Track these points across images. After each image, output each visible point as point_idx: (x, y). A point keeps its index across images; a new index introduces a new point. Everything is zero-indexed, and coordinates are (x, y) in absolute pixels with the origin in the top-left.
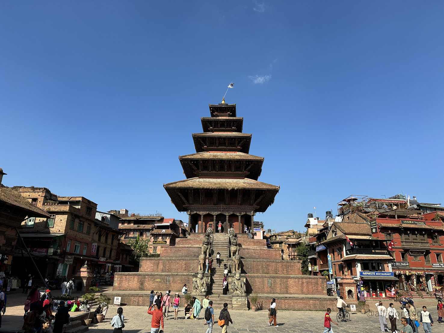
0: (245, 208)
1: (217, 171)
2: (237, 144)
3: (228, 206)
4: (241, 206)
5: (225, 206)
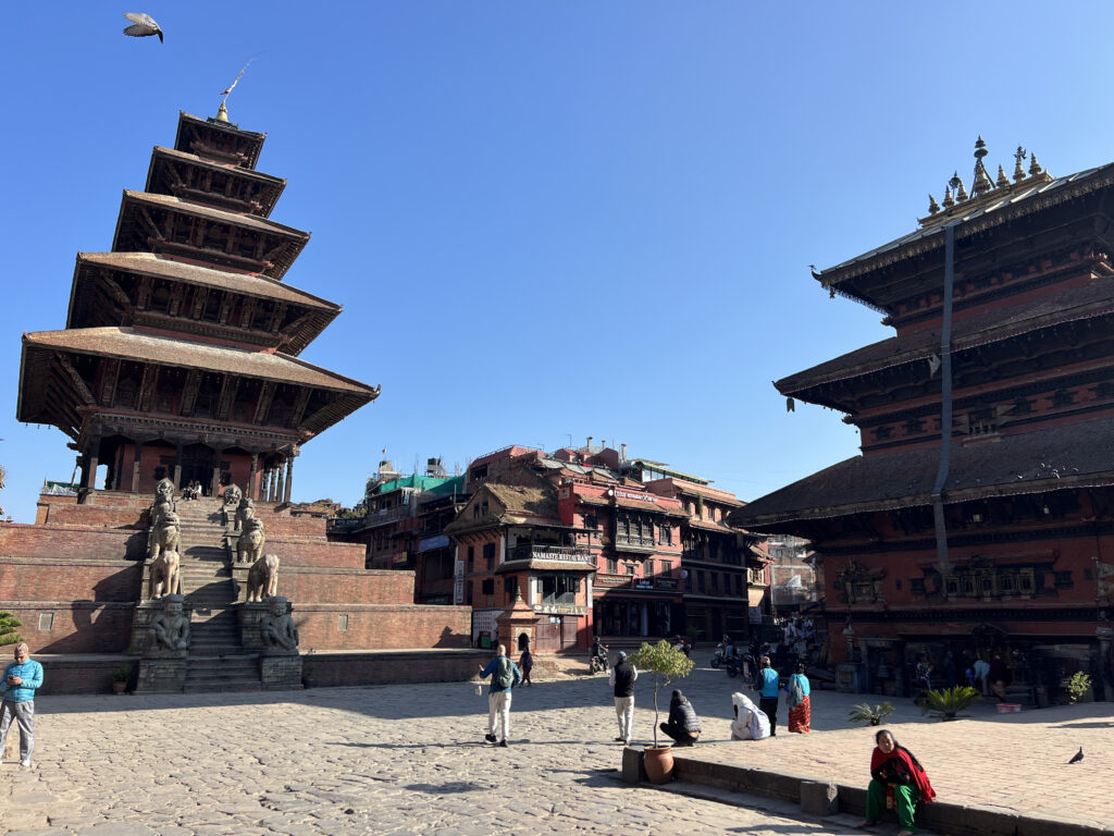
0: (274, 434)
3: (226, 424)
4: (262, 428)
5: (215, 424)
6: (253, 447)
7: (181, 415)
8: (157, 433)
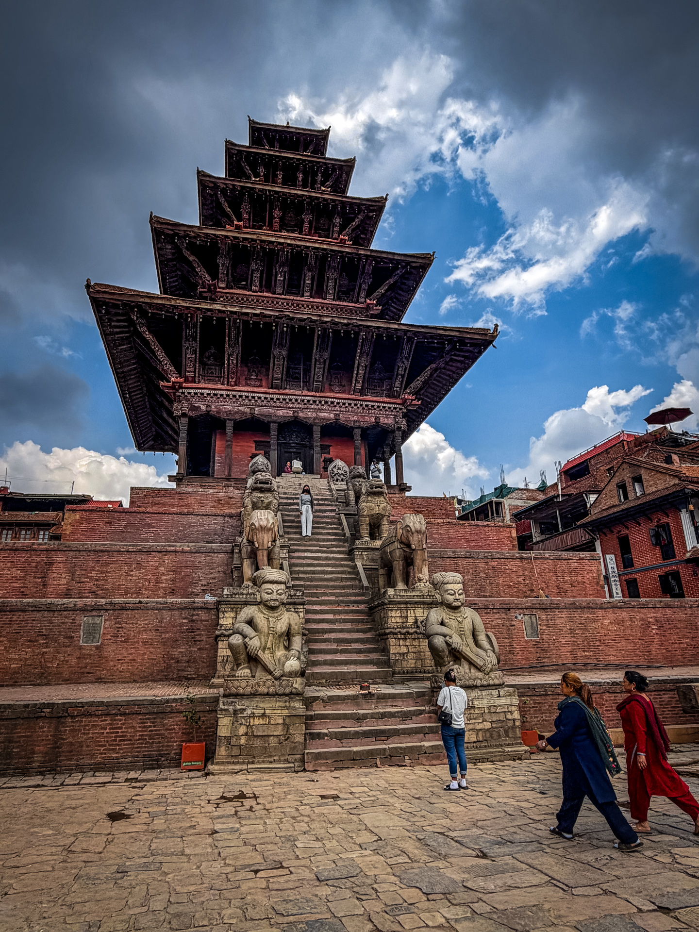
0: (376, 404)
1: (279, 294)
2: (337, 229)
3: (321, 394)
5: (308, 395)
6: (355, 421)
7: (272, 387)
8: (247, 411)
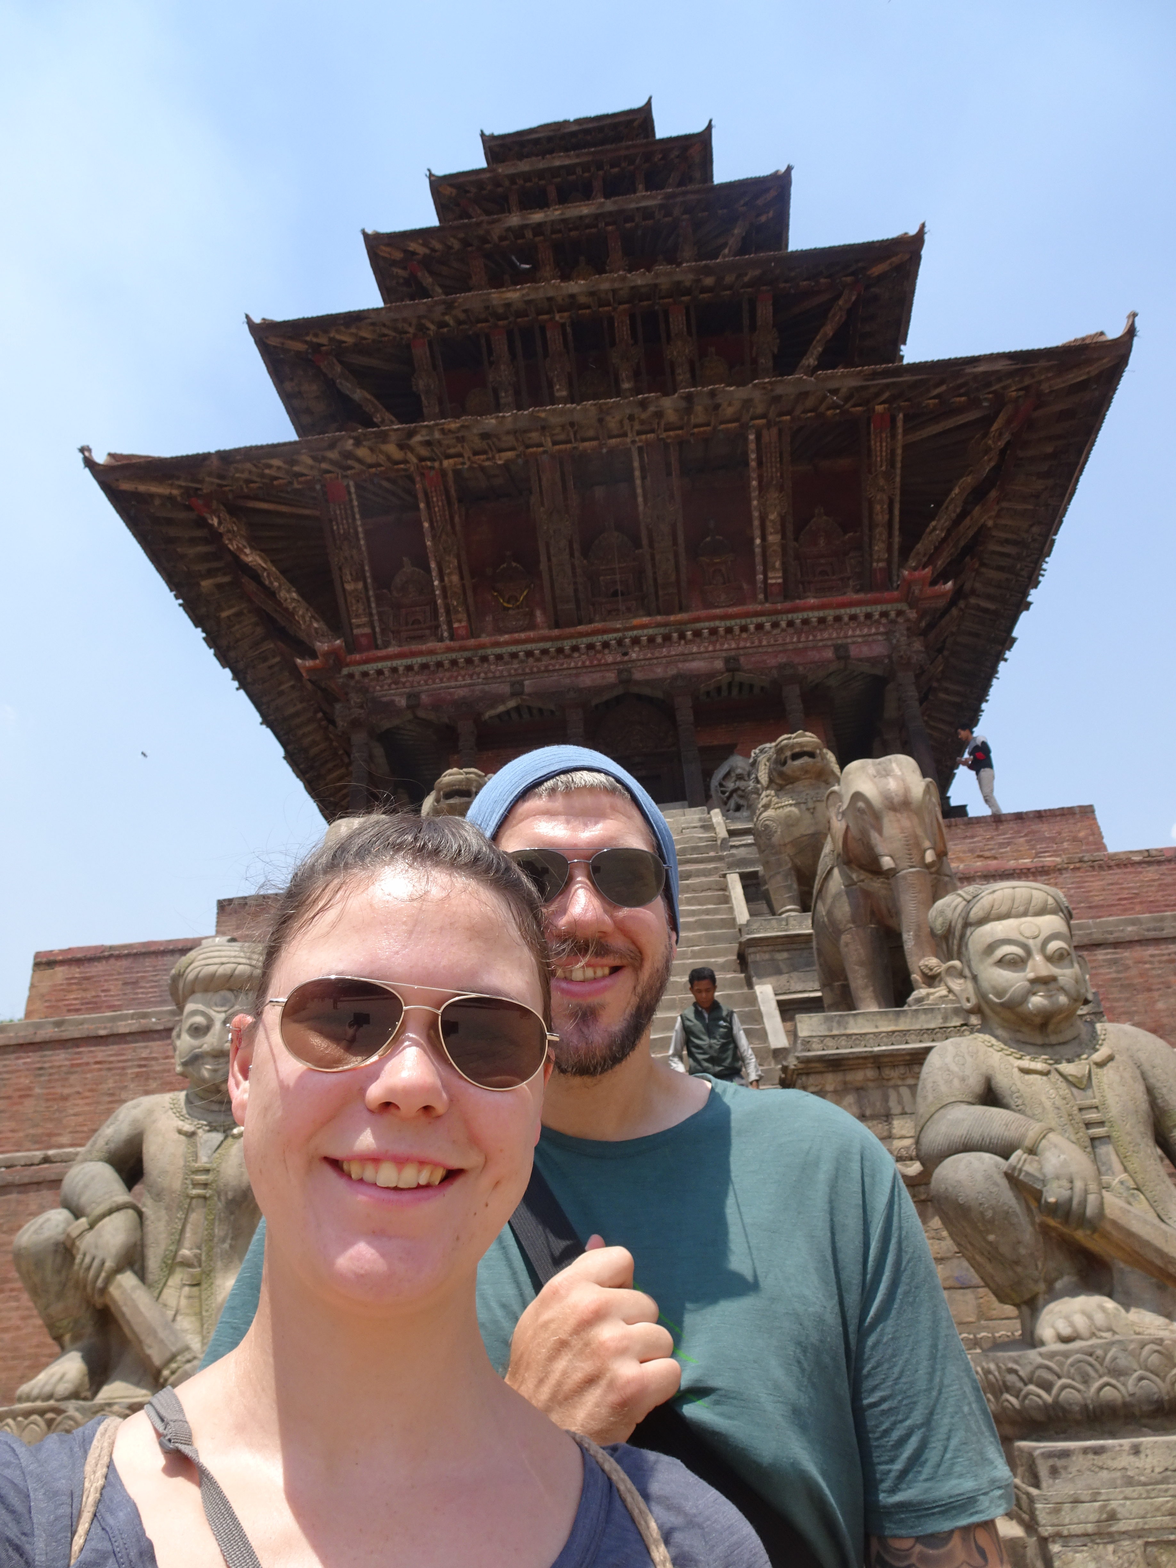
0: (830, 614)
3: (680, 617)
4: (788, 605)
5: (647, 624)
6: (781, 667)
7: (557, 625)
8: (506, 689)
